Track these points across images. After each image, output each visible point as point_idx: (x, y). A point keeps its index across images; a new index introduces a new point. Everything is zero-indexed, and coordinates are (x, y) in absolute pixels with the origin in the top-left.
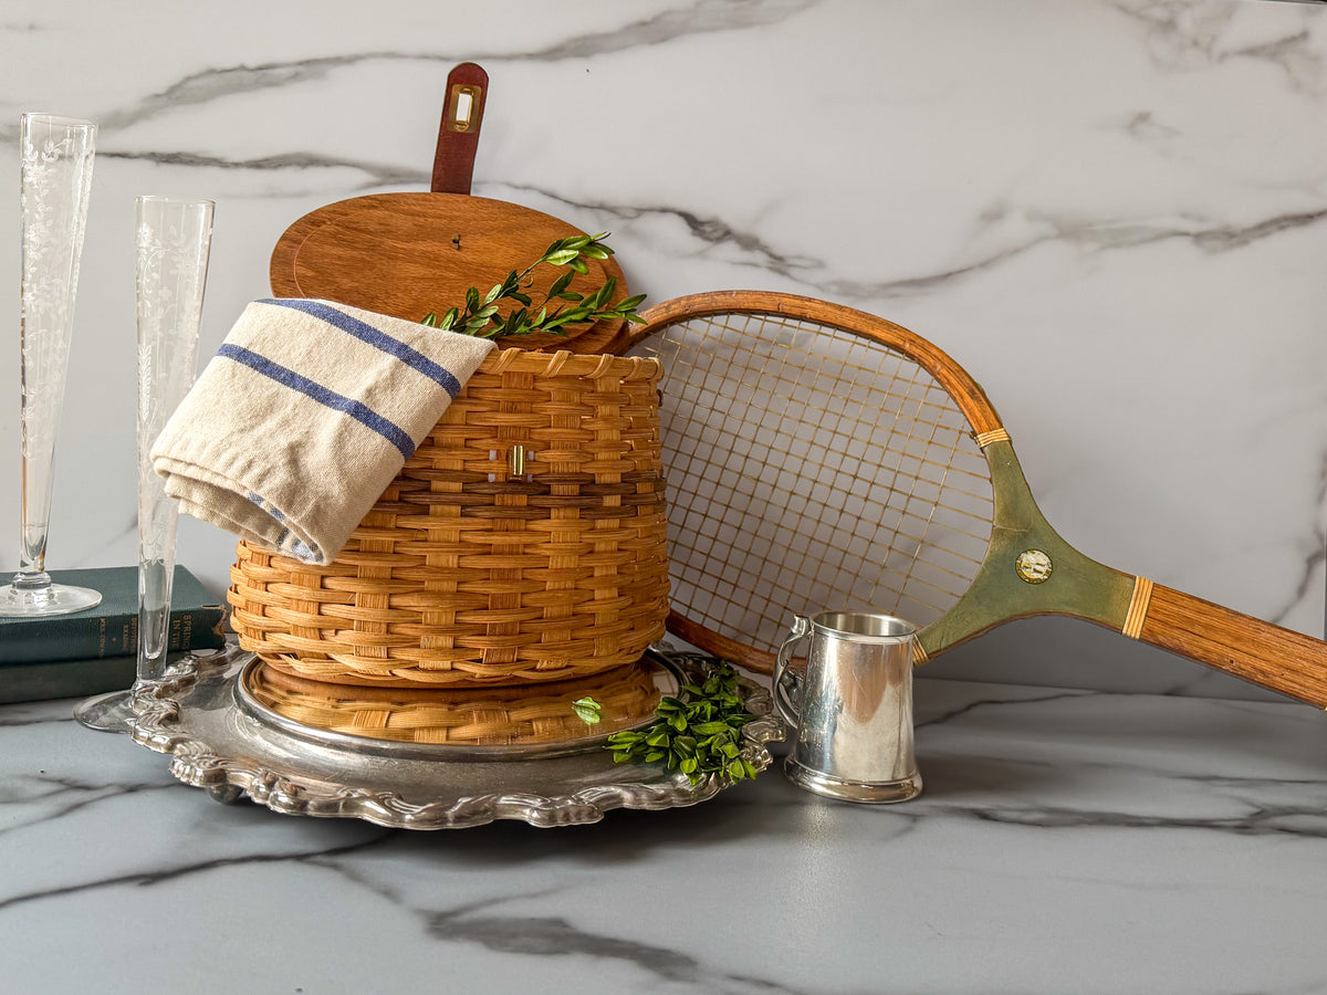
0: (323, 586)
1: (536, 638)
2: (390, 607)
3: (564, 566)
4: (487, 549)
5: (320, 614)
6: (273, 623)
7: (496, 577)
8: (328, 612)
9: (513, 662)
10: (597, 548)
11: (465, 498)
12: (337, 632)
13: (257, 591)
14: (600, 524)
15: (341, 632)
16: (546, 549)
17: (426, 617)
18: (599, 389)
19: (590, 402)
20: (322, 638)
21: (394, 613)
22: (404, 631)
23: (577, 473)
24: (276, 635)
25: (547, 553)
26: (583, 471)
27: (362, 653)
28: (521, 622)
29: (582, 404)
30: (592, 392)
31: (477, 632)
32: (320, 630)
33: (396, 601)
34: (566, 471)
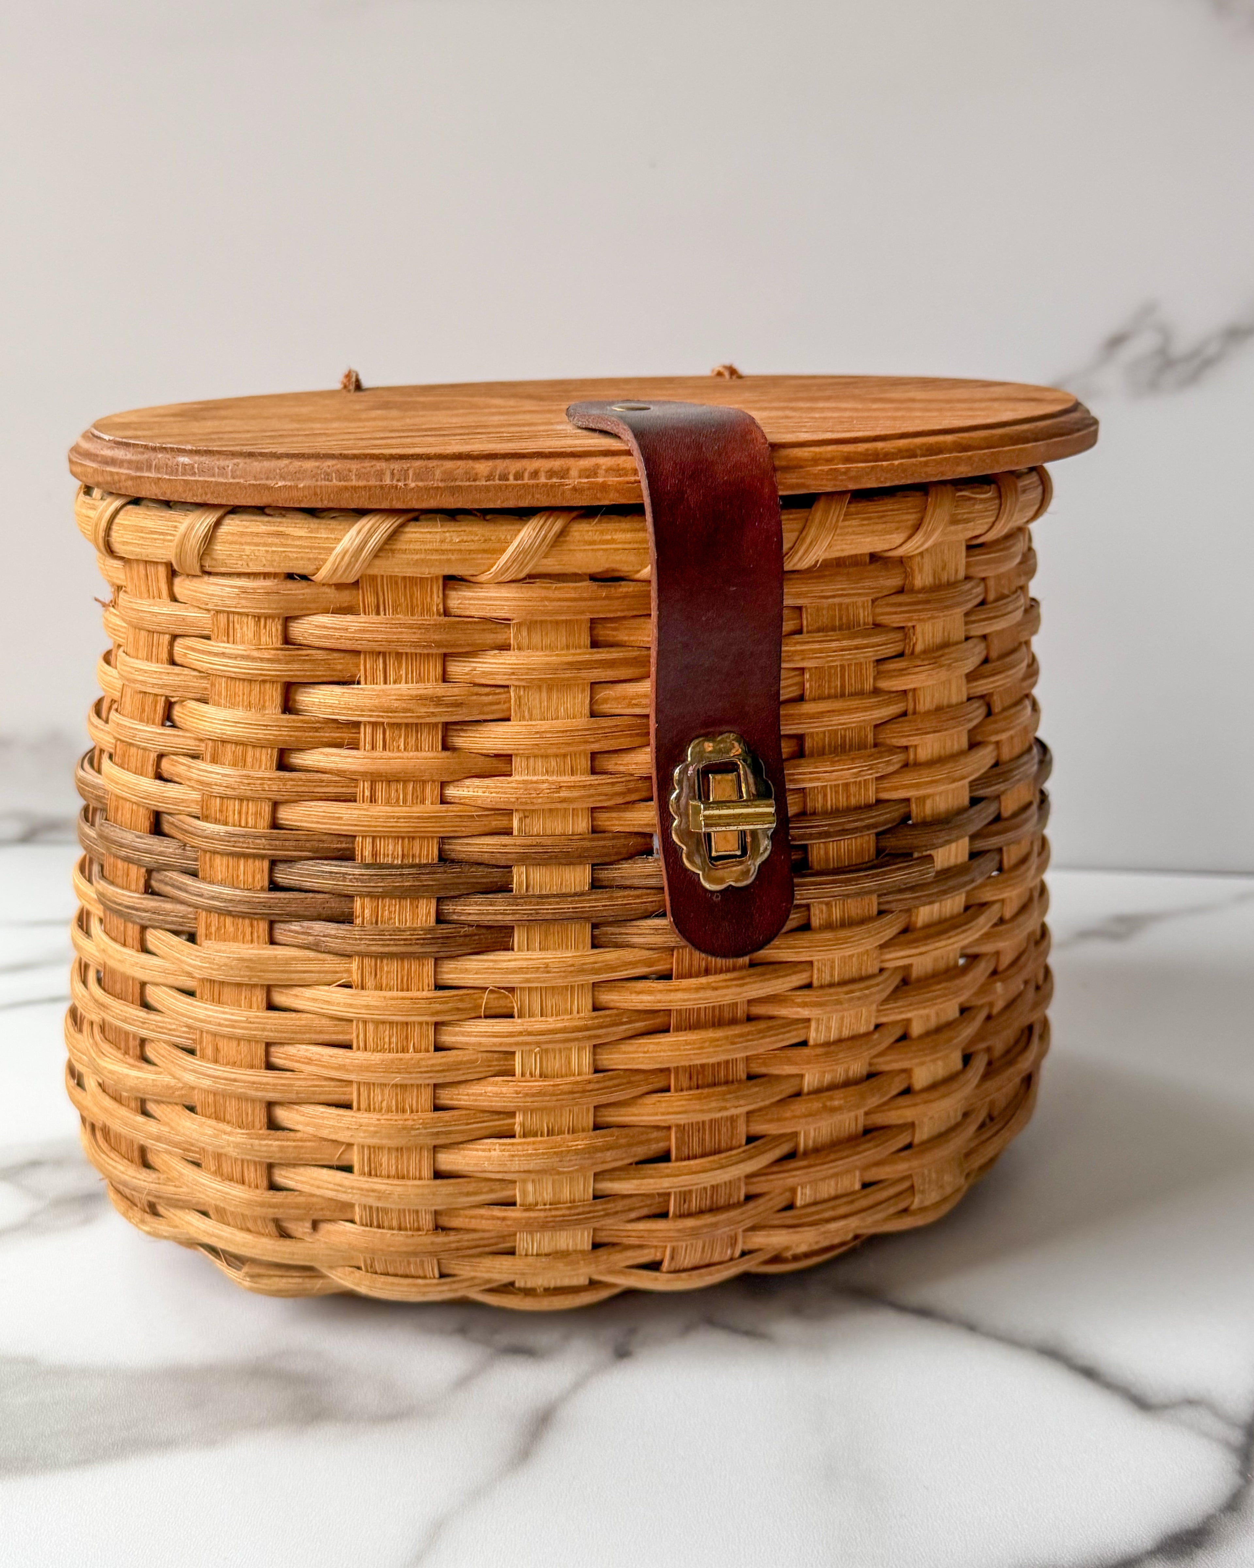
0: (273, 1125)
1: (781, 1201)
2: (438, 1175)
3: (846, 1033)
4: (658, 1021)
5: (273, 1187)
6: (169, 1190)
7: (685, 1083)
8: (290, 1184)
9: (731, 1259)
10: (915, 973)
11: (599, 903)
12: (315, 1225)
13: (123, 1112)
14: (925, 914)
15: (325, 1227)
16: (804, 1005)
17: (524, 1193)
18: (918, 582)
19: (895, 620)
20: (284, 1234)
21: (445, 1187)
22: (474, 1224)
23: (869, 807)
24: (179, 1213)
25: (805, 1013)
26: (885, 796)
27: (379, 1267)
28: (749, 1177)
29: (877, 625)
30: (901, 591)
31: (645, 1211)
32: (277, 1222)
33: (448, 1160)
34: (842, 802)
